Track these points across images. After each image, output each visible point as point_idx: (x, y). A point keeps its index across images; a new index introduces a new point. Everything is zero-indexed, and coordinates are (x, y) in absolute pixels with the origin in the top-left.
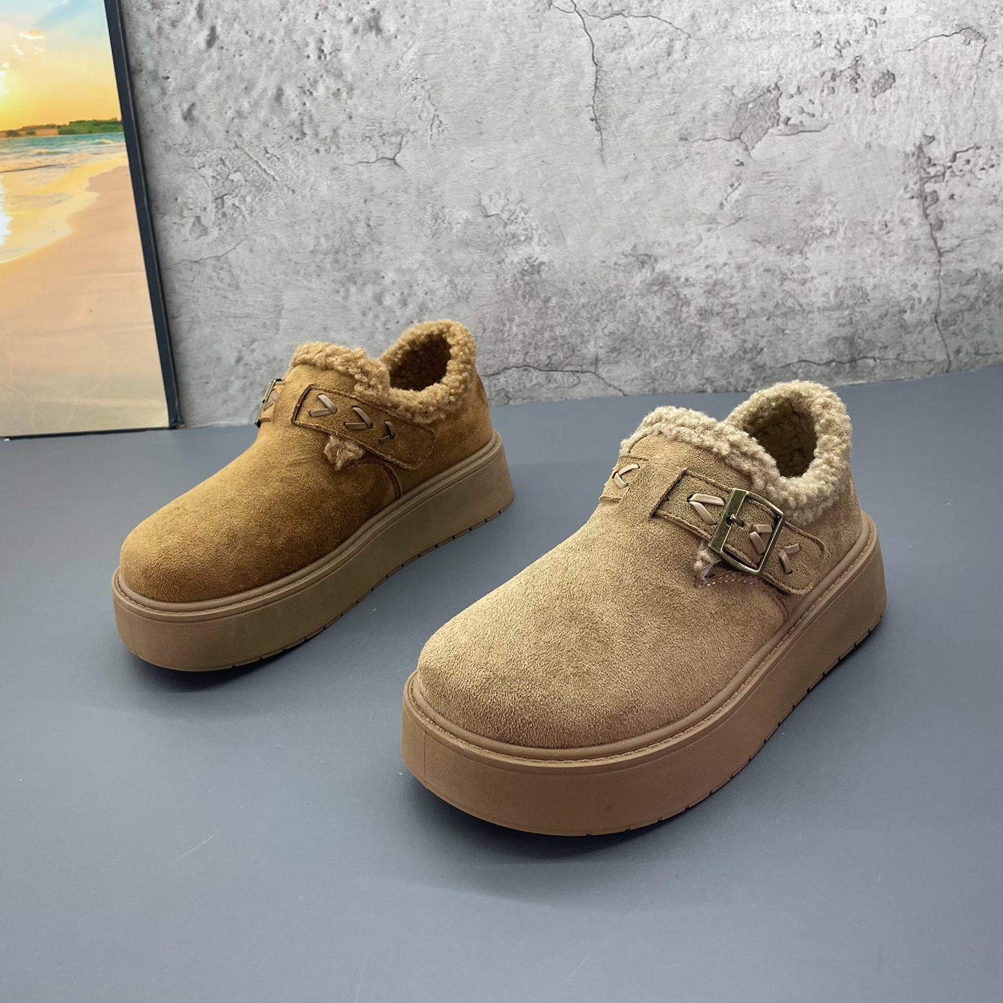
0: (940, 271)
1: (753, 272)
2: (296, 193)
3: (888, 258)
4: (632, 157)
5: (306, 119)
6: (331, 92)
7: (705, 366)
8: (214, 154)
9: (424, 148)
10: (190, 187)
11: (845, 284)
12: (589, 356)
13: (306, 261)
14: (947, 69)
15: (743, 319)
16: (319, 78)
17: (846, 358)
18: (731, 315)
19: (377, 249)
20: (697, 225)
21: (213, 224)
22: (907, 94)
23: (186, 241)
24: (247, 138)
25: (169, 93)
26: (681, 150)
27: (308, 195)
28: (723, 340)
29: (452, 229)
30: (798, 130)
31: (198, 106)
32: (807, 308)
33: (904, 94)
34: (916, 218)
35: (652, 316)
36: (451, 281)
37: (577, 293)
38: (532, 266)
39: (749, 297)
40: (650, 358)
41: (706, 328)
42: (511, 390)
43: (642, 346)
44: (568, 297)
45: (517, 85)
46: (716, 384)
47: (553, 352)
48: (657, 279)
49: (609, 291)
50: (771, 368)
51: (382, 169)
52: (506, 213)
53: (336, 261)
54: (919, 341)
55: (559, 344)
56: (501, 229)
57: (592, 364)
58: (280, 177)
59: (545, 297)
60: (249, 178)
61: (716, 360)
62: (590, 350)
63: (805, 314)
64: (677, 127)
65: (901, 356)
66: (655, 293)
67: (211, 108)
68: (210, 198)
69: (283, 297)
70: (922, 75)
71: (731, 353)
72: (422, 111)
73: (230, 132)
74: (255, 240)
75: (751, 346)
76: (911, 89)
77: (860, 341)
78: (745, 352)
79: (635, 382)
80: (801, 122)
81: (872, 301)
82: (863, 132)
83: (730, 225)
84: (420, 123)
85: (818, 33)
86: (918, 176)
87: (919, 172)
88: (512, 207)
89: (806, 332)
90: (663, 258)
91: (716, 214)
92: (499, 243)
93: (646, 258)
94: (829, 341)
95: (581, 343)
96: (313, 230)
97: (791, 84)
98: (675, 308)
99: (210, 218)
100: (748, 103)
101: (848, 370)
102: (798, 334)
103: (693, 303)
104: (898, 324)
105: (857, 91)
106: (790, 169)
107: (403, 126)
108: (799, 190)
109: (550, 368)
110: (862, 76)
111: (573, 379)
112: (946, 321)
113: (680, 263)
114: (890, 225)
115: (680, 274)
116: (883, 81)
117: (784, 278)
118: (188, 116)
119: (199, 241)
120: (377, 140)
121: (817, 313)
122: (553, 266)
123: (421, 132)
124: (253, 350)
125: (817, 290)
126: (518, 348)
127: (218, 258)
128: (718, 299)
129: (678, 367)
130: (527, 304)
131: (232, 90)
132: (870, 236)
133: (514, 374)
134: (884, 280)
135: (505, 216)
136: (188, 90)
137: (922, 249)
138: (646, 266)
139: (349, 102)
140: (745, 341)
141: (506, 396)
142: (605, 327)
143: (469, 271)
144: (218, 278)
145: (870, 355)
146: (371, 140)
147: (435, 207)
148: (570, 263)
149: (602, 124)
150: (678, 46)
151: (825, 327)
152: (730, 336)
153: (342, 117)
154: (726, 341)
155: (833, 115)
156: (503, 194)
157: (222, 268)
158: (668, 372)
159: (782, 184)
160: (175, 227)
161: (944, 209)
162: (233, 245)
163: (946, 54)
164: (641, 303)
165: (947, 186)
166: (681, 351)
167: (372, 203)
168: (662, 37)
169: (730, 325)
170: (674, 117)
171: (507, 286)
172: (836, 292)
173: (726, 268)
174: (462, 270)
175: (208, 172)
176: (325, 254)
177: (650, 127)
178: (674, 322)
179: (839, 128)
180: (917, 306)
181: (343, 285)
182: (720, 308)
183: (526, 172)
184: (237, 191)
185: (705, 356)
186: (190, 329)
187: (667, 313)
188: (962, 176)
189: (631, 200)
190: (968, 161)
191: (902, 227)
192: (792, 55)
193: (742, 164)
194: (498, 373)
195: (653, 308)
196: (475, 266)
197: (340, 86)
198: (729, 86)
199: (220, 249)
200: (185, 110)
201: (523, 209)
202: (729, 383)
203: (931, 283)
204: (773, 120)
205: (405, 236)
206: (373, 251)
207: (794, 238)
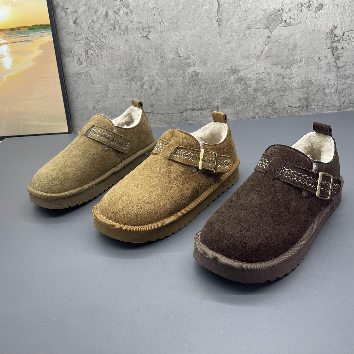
0: (338, 74)
1: (273, 75)
2: (113, 49)
3: (320, 70)
4: (231, 35)
5: (116, 23)
6: (125, 13)
7: (256, 108)
8: (84, 36)
9: (158, 32)
10: (76, 47)
11: (305, 79)
12: (215, 106)
13: (117, 73)
14: (342, 3)
15: (269, 92)
16: (120, 8)
17: (305, 105)
18: (265, 91)
19: (141, 68)
20: (253, 59)
21: (84, 60)
23: (75, 66)
24: (96, 30)
25: (68, 14)
26: (248, 32)
27: (117, 50)
28: (262, 99)
29: (167, 61)
30: (289, 25)
31: (78, 19)
32: (291, 88)
33: (326, 11)
34: (330, 56)
35: (237, 91)
36: (167, 80)
37: (211, 83)
38: (195, 74)
39: (271, 84)
40: (236, 106)
41: (256, 95)
42: (188, 118)
43: (234, 102)
44: (208, 85)
45: (190, 10)
46: (259, 115)
47: (203, 104)
48: (239, 78)
49: (222, 83)
50: (278, 109)
51: (143, 41)
52: (186, 55)
53: (127, 73)
54: (330, 99)
55: (205, 101)
56: (185, 61)
57: (216, 108)
58: (107, 43)
59: (200, 85)
60: (96, 44)
61: (260, 107)
62: (216, 103)
63: (291, 90)
64: (246, 24)
65: (324, 104)
66: (239, 83)
67: (83, 19)
68: (83, 51)
69: (109, 86)
70: (333, 5)
71: (265, 104)
72: (157, 19)
73: (90, 28)
74: (99, 66)
75: (272, 101)
76: (329, 10)
77: (310, 99)
78: (270, 104)
79: (231, 115)
80: (290, 22)
81: (314, 85)
82: (312, 25)
83: (265, 59)
84: (156, 24)
86: (331, 41)
87: (331, 39)
88: (189, 53)
89: (291, 96)
90: (241, 71)
91: (260, 55)
92: (184, 66)
93: (235, 71)
94: (299, 99)
95: (212, 101)
96: (119, 62)
97: (287, 8)
98: (245, 88)
99: (83, 58)
100: (272, 15)
101: (305, 109)
102: (288, 97)
103: (252, 87)
104: (323, 93)
105: (310, 10)
106: (286, 38)
107: (150, 25)
108: (289, 46)
109: (202, 110)
110: (312, 5)
111: (210, 114)
112: (340, 92)
113: (247, 72)
114: (321, 58)
115: (247, 76)
116: (319, 7)
117: (284, 77)
118: (75, 22)
119: (80, 66)
120: (141, 30)
121: (295, 90)
122: (203, 74)
123: (156, 27)
124: (99, 105)
125: (295, 81)
126: (191, 103)
127: (86, 72)
128: (260, 85)
129: (246, 109)
130: (193, 87)
131: (90, 13)
132: (313, 62)
133: (189, 112)
134: (319, 78)
135: (186, 56)
136: (75, 13)
137: (332, 66)
138: (235, 74)
139: (131, 16)
140: (269, 100)
141: (186, 120)
142: (221, 95)
143: (173, 76)
144: (86, 79)
145: (313, 104)
146: (139, 30)
147: (162, 53)
148: (209, 73)
149: (220, 23)
151: (298, 94)
152: (264, 98)
153: (129, 22)
154: (263, 100)
155: (302, 19)
156: (185, 49)
157: (87, 76)
158: (243, 111)
159: (283, 44)
160: (71, 62)
161: (340, 52)
162: (91, 68)
164: (233, 87)
165: (341, 44)
166: (247, 103)
167: (140, 52)
169: (265, 94)
170: (245, 20)
171: (187, 81)
172: (302, 82)
173: (263, 74)
174: (171, 76)
175: (82, 42)
176: (123, 71)
177: (237, 24)
178: (245, 93)
179: (303, 24)
180: (330, 87)
181: (130, 81)
182: (261, 88)
183: (193, 41)
184: (93, 49)
185: (256, 105)
186: (77, 97)
187: (242, 90)
188: (346, 41)
189: (230, 50)
190: (348, 35)
191: (325, 59)
193: (269, 37)
194: (184, 112)
195: (238, 88)
196: (175, 74)
197: (128, 11)
198: (265, 9)
199: (87, 69)
200: (74, 20)
201: (192, 54)
202: (264, 114)
203: (335, 78)
204: (280, 21)
205: (151, 64)
206: (140, 70)
207: (287, 63)
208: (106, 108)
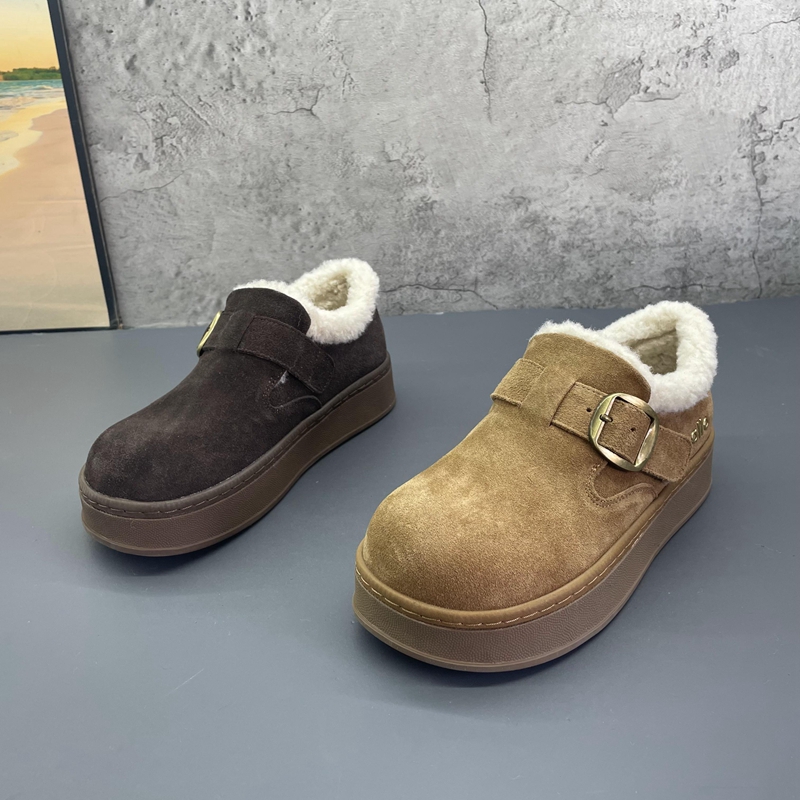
0: (760, 217)
1: (609, 214)
2: (226, 136)
3: (720, 206)
4: (514, 115)
5: (234, 72)
6: (257, 49)
7: (565, 288)
8: (154, 100)
9: (336, 101)
10: (133, 128)
11: (683, 225)
12: (471, 278)
13: (235, 194)
14: (783, 51)
15: (598, 252)
16: (246, 37)
17: (678, 285)
18: (588, 248)
19: (294, 185)
20: (565, 174)
21: (154, 160)
22: (747, 70)
23: (130, 174)
24: (183, 88)
25: (113, 45)
26: (556, 111)
27: (236, 138)
28: (582, 268)
29: (359, 171)
30: (655, 97)
31: (139, 57)
32: (651, 244)
33: (745, 70)
34: (745, 174)
35: (524, 247)
36: (357, 214)
37: (463, 227)
38: (426, 204)
39: (605, 234)
40: (520, 281)
41: (567, 258)
43: (514, 271)
44: (455, 229)
45: (419, 50)
46: (573, 302)
47: (441, 274)
48: (529, 218)
49: (489, 226)
50: (617, 291)
51: (300, 119)
52: (405, 158)
53: (260, 195)
54: (739, 272)
55: (446, 268)
56: (401, 172)
57: (472, 284)
58: (211, 122)
59: (436, 229)
60: (184, 122)
61: (574, 284)
62: (472, 273)
63: (649, 249)
64: (554, 91)
65: (723, 284)
66: (527, 228)
67: (150, 60)
68: (151, 138)
69: (215, 223)
70: (761, 55)
71: (586, 279)
72: (336, 69)
73: (168, 81)
74: (190, 175)
75: (603, 273)
76: (751, 67)
77: (691, 271)
78: (598, 278)
79: (507, 300)
80: (658, 91)
81: (704, 240)
82: (709, 101)
83: (593, 175)
84: (333, 80)
85: (678, 15)
86: (750, 140)
88: (411, 154)
89: (648, 264)
90: (535, 200)
91: (582, 166)
92: (399, 184)
93: (521, 200)
94: (666, 271)
95: (464, 267)
97: (652, 58)
98: (543, 242)
99: (151, 155)
100: (615, 73)
101: (679, 294)
102: (642, 265)
103: (558, 238)
104: (723, 259)
105: (706, 66)
106: (645, 130)
107: (319, 82)
108: (652, 147)
109: (438, 286)
110: (711, 54)
111: (456, 296)
112: (762, 257)
113: (549, 204)
114: (724, 179)
115: (549, 214)
116: (728, 58)
117: (634, 219)
118: (130, 66)
119: (142, 174)
120: (297, 94)
121: (658, 249)
122: (444, 204)
123: (334, 88)
124: (190, 266)
125: (660, 230)
126: (412, 270)
127: (158, 189)
128: (579, 235)
129: (543, 288)
130: (420, 235)
131: (169, 44)
132: (706, 187)
133: (408, 291)
134: (715, 224)
135: (405, 161)
136: (130, 43)
137: (748, 199)
138: (521, 207)
139: (272, 59)
140: (598, 270)
141: (401, 308)
142: (485, 255)
143: (373, 206)
144: (159, 206)
145: (698, 283)
146: (291, 92)
147: (346, 152)
148: (458, 202)
149: (490, 86)
150: (559, 21)
151: (666, 259)
152: (586, 266)
153: (266, 72)
155: (685, 86)
156: (403, 144)
157: (162, 198)
158: (534, 292)
159: (638, 142)
160: (121, 162)
161: (768, 167)
162: (172, 178)
163: (783, 38)
164: (516, 237)
165: (773, 148)
166: (546, 276)
167: (291, 147)
168: (545, 13)
169: (587, 256)
170: (552, 83)
171: (404, 219)
172: (675, 232)
173: (587, 210)
174: (367, 205)
175: (149, 115)
176: (251, 189)
177: (531, 90)
178: (542, 252)
179: (689, 97)
180: (740, 245)
181: (266, 214)
182: (580, 242)
183: (424, 125)
184: (175, 133)
185: (565, 280)
186: (136, 248)
187: (536, 245)
188: (786, 141)
189: (512, 151)
190: (792, 129)
191: (734, 181)
192: (655, 33)
193: (606, 124)
194: (395, 290)
195: (525, 241)
196: (378, 202)
197: (264, 45)
198: (600, 58)
199: (160, 181)
200: (128, 60)
201: (420, 156)
202: (583, 302)
203: (752, 227)
204: (634, 88)
205: (319, 176)
206: (292, 188)
207: (645, 188)
208: (208, 274)
